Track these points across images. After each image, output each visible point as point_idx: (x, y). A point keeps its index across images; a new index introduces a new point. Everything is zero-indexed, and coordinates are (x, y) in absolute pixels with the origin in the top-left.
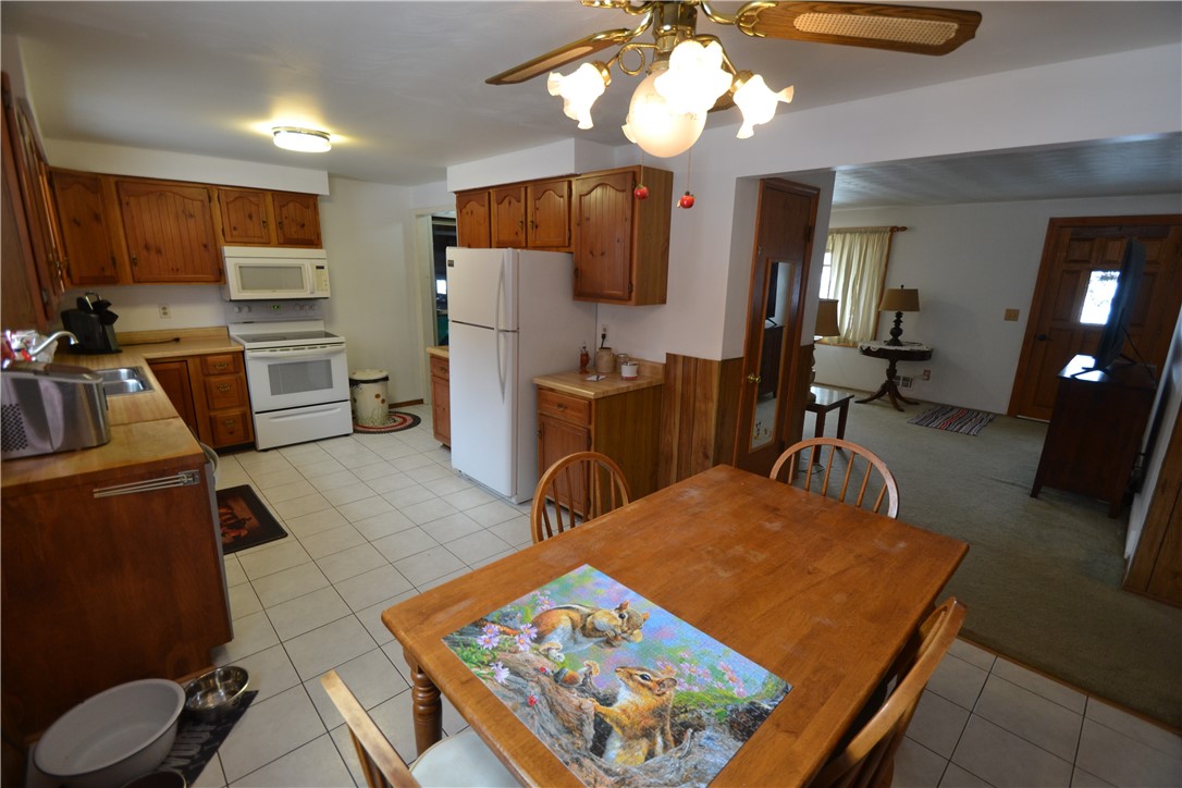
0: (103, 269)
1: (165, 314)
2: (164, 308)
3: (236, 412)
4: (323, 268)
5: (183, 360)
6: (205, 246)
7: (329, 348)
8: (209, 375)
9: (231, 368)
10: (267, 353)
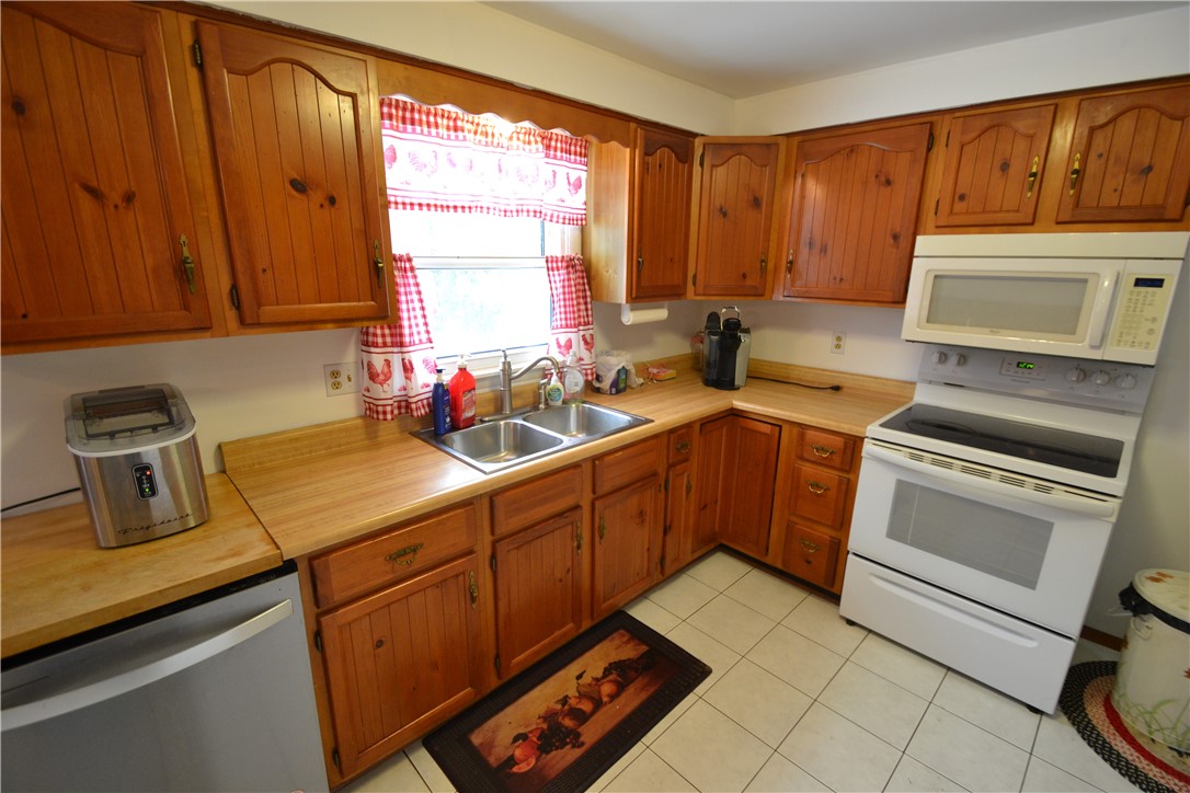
0: (744, 276)
1: (838, 346)
2: (839, 339)
3: (824, 533)
4: (1158, 283)
5: (778, 424)
6: (895, 237)
7: (1059, 496)
8: (802, 458)
9: (837, 460)
10: (900, 457)
